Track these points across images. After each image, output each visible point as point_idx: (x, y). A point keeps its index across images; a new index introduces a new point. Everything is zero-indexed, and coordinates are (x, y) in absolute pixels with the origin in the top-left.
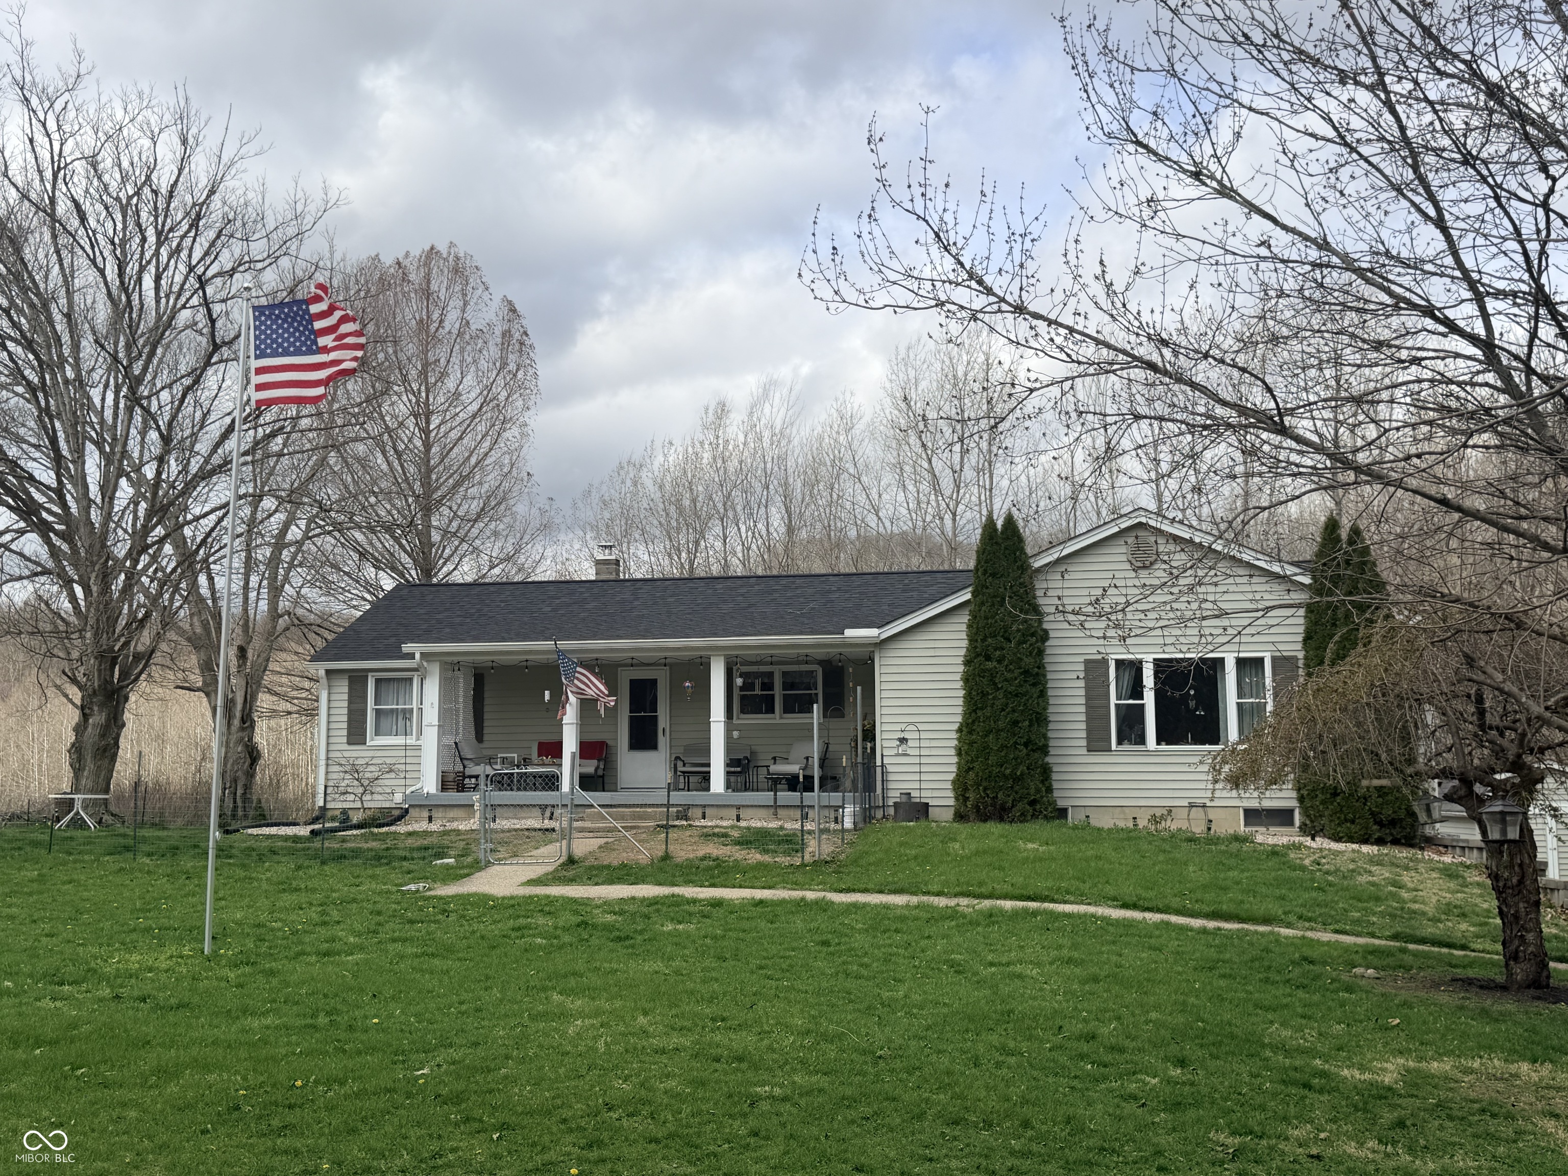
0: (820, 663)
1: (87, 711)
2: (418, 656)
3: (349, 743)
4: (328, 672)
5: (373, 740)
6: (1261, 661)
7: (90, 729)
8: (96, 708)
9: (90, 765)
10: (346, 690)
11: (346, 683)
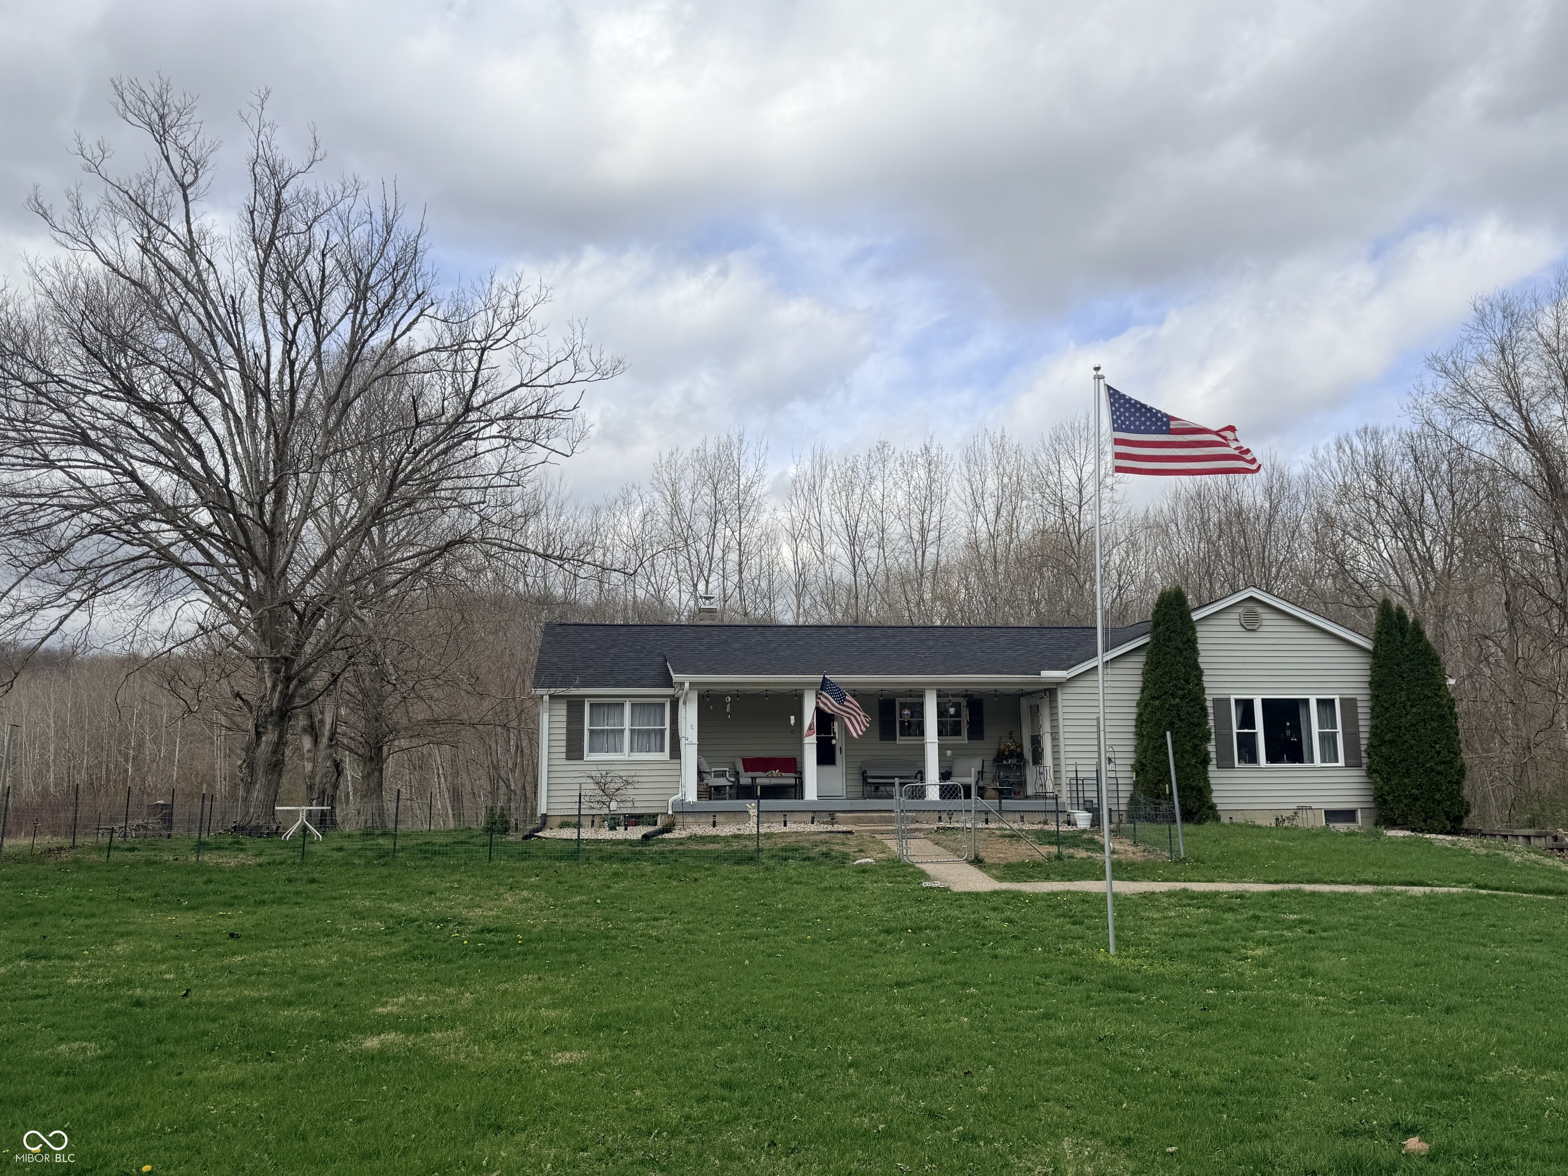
0: (965, 696)
1: (261, 729)
2: (687, 685)
3: (567, 759)
4: (552, 697)
5: (588, 756)
6: (1333, 701)
7: (263, 746)
8: (270, 727)
9: (261, 779)
10: (564, 712)
11: (565, 707)
